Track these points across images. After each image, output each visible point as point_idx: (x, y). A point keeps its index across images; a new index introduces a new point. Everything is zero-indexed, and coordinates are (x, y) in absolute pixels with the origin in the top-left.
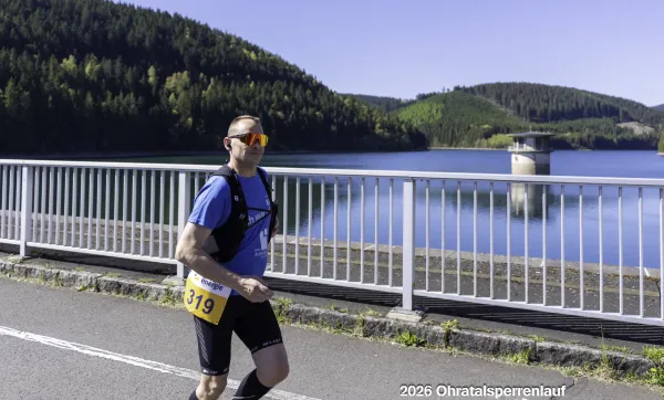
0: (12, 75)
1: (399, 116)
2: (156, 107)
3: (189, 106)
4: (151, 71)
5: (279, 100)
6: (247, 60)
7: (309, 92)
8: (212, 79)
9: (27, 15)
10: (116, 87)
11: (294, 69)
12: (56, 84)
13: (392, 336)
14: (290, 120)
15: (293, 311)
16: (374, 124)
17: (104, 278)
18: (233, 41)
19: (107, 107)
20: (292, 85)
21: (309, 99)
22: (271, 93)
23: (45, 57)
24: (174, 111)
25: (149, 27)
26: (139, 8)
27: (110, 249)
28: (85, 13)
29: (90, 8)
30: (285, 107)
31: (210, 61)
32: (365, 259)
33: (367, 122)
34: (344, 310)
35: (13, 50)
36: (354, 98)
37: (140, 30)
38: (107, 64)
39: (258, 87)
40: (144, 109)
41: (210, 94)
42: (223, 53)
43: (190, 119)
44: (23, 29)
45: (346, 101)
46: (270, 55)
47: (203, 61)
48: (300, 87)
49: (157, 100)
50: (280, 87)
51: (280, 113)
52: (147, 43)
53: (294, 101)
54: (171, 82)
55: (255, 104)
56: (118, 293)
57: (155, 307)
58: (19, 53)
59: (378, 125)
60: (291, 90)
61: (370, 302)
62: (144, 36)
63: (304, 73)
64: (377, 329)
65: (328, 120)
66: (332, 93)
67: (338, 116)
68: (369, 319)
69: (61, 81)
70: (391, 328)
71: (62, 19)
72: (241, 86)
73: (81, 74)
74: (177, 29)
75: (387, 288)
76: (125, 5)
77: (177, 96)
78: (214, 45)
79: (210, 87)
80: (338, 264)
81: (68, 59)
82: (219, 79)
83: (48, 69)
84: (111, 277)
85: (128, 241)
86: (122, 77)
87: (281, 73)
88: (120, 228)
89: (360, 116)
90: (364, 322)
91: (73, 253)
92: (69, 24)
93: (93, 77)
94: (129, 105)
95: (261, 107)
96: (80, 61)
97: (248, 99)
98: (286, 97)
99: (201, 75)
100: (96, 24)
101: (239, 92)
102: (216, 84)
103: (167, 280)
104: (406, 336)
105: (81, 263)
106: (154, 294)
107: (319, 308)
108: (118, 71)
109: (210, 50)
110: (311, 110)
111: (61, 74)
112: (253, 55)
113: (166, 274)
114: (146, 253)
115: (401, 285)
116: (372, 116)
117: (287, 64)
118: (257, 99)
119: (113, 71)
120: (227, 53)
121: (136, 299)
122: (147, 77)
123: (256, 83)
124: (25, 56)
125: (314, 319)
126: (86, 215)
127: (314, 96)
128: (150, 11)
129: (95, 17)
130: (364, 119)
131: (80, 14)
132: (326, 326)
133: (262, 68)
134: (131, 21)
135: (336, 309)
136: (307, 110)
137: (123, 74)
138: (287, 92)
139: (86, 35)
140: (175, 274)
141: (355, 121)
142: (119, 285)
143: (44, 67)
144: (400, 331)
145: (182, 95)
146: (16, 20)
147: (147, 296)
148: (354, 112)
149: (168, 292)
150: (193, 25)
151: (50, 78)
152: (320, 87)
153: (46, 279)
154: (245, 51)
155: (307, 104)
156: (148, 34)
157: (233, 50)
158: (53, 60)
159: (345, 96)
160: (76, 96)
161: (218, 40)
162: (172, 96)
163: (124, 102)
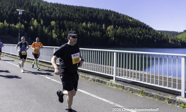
0: (72, 27)
1: (177, 37)
2: (105, 35)
3: (113, 35)
4: (104, 25)
5: (138, 33)
6: (129, 22)
7: (147, 30)
8: (119, 27)
9: (75, 13)
10: (95, 30)
11: (143, 23)
12: (81, 29)
13: (178, 104)
14: (141, 38)
15: (146, 93)
16: (168, 40)
17: (95, 78)
18: (125, 16)
19: (93, 35)
20: (142, 28)
21: (148, 32)
22: (136, 31)
23: (79, 23)
24: (109, 36)
25: (103, 14)
26: (101, 9)
27: (97, 71)
28: (88, 11)
29: (89, 10)
30: (140, 35)
31: (119, 22)
32: (169, 80)
33: (166, 39)
34: (162, 95)
35: (72, 22)
36: (161, 32)
37: (101, 15)
38: (93, 24)
39: (132, 29)
40: (102, 35)
41: (119, 31)
42: (122, 20)
43: (113, 38)
44: (74, 16)
45: (159, 33)
46: (136, 20)
47: (117, 23)
48: (145, 28)
49: (105, 33)
50: (139, 29)
51: (139, 37)
52: (102, 18)
53: (143, 33)
54: (109, 28)
55: (131, 34)
56: (99, 82)
57: (108, 87)
58: (73, 22)
59: (170, 40)
60: (142, 30)
61: (170, 93)
62: (102, 16)
63: (146, 25)
64: (173, 101)
65: (153, 38)
66: (155, 30)
67: (156, 37)
68: (170, 98)
69: (82, 29)
70: (177, 102)
71: (82, 13)
72: (127, 29)
73: (87, 27)
74: (110, 14)
75: (176, 90)
76: (97, 9)
77: (110, 32)
78: (120, 17)
79: (119, 29)
80: (159, 81)
81: (84, 23)
82: (121, 27)
83: (79, 26)
84: (97, 78)
85: (101, 70)
86: (96, 27)
87: (139, 25)
88: (99, 66)
89: (164, 37)
90: (168, 99)
91: (88, 71)
92: (84, 14)
93: (90, 27)
94: (98, 34)
95: (133, 35)
96: (87, 24)
97: (129, 33)
98: (140, 32)
99: (117, 26)
100: (90, 14)
101: (127, 30)
102: (120, 28)
103: (111, 80)
104: (182, 105)
105: (90, 74)
106: (108, 84)
107: (154, 93)
108: (95, 26)
109: (119, 19)
110: (148, 36)
111: (82, 27)
112: (131, 20)
113: (111, 79)
114: (106, 73)
115: (181, 89)
116: (168, 37)
117: (141, 22)
118: (132, 32)
119: (94, 26)
120: (123, 20)
121: (103, 84)
122: (103, 27)
123: (131, 28)
124: (74, 23)
125: (152, 96)
126: (91, 62)
127: (149, 31)
128: (103, 10)
129: (90, 12)
130: (165, 38)
131: (87, 12)
132: (156, 98)
133: (133, 23)
134: (98, 13)
135: (159, 94)
136: (147, 35)
137: (97, 26)
138: (141, 30)
139: (88, 17)
140: (113, 79)
141: (162, 38)
142: (99, 80)
143: (78, 25)
144: (181, 103)
145: (111, 32)
146: (73, 14)
147: (106, 84)
148: (162, 36)
149: (111, 84)
150: (114, 13)
151: (80, 28)
152: (151, 28)
153: (82, 77)
154: (129, 19)
155: (147, 34)
156: (103, 16)
157: (125, 19)
158: (81, 23)
159: (159, 31)
160: (85, 32)
161: (121, 16)
162: (109, 32)
163: (97, 34)
